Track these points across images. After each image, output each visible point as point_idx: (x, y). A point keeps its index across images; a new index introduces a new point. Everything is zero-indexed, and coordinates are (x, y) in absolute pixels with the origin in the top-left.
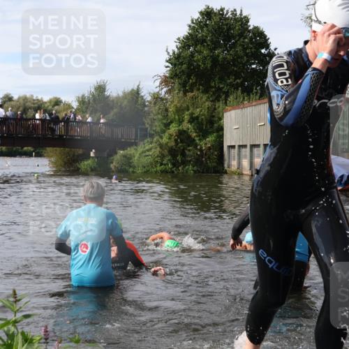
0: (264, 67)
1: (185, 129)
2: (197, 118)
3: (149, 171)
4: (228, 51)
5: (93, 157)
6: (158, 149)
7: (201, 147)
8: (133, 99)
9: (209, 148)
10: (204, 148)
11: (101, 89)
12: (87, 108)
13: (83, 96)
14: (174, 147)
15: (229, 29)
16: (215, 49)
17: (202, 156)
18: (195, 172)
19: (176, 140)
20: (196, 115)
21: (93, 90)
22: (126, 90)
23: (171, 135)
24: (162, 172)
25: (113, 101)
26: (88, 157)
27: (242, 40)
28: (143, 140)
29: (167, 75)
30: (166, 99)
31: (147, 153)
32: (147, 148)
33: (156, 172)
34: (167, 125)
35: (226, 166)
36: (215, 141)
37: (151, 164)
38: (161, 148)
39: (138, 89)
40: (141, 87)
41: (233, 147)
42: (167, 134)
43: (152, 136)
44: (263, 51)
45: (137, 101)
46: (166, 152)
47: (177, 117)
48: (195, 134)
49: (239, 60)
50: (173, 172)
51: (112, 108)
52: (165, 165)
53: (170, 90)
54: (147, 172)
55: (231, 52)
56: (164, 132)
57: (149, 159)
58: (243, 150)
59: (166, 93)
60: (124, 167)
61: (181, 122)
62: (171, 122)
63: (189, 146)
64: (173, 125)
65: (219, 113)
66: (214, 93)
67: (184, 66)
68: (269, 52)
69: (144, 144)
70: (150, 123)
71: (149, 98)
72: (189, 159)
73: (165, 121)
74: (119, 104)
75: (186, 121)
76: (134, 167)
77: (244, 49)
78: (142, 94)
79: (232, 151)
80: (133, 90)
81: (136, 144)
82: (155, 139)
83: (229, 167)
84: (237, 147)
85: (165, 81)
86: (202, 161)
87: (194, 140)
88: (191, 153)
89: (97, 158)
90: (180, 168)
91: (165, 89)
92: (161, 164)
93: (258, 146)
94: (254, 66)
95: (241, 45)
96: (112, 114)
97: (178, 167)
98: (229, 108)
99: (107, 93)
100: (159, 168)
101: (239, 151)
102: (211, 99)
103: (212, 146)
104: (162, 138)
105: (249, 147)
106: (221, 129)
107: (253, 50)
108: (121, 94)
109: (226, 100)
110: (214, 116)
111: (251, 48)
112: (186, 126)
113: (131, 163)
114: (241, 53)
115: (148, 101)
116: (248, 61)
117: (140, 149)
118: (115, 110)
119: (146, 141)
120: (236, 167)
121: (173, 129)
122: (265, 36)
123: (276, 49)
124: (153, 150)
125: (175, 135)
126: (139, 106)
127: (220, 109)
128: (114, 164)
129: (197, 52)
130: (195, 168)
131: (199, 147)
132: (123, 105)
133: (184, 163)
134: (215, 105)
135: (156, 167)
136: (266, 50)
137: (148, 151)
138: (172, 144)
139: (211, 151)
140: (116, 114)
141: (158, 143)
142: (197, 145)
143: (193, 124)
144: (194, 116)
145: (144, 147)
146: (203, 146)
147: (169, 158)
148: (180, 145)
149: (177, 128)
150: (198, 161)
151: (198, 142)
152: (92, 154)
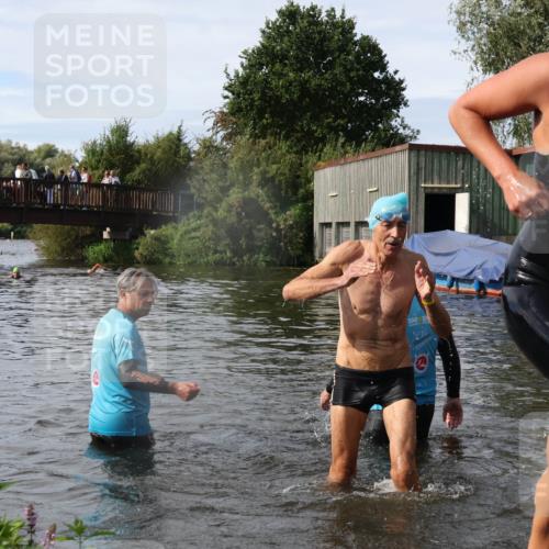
0: (377, 100)
1: (253, 195)
2: (273, 178)
3: (195, 262)
4: (322, 74)
5: (106, 240)
6: (211, 227)
7: (278, 225)
8: (171, 147)
9: (291, 227)
10: (282, 227)
11: (121, 131)
12: (99, 162)
13: (95, 142)
14: (236, 225)
15: (323, 40)
16: (301, 70)
17: (279, 239)
18: (268, 263)
19: (239, 214)
20: (271, 174)
21: (108, 133)
22: (160, 134)
23: (231, 206)
24: (217, 263)
25: (139, 151)
26: (100, 239)
27: (343, 56)
28: (186, 214)
29: (225, 110)
30: (224, 149)
31: (193, 234)
32: (193, 225)
33: (207, 264)
34: (225, 190)
36: (300, 216)
37: (200, 251)
38: (215, 225)
39: (180, 132)
40: (183, 129)
41: (328, 225)
42: (224, 204)
43: (200, 207)
44: (376, 75)
45: (176, 153)
46: (222, 232)
47: (241, 177)
48: (268, 205)
49: (339, 88)
50: (234, 264)
51: (138, 163)
52: (221, 252)
53: (229, 134)
54: (192, 264)
55: (327, 75)
56: (219, 200)
57: (198, 244)
58: (345, 229)
59: (224, 138)
60: (156, 255)
61: (246, 185)
62: (232, 185)
63: (259, 223)
64: (235, 189)
65: (307, 171)
66: (299, 140)
67: (256, 96)
68: (386, 76)
69: (188, 219)
70: (198, 186)
71: (196, 147)
72: (260, 243)
73: (221, 184)
74: (149, 156)
75: (255, 184)
76: (173, 256)
77: (346, 71)
78: (186, 141)
79: (327, 231)
80: (171, 133)
81: (174, 219)
82: (205, 211)
84: (334, 225)
85: (222, 119)
86: (281, 247)
87: (268, 214)
88: (262, 234)
89: (114, 240)
90: (245, 258)
91: (222, 133)
92: (216, 252)
94: (362, 99)
95: (341, 65)
96: (138, 170)
97: (241, 257)
98: (323, 164)
99: (130, 139)
100: (212, 258)
101: (338, 232)
102: (295, 149)
103: (296, 223)
104: (216, 210)
105: (352, 225)
106: (310, 196)
107: (361, 72)
108: (152, 140)
110: (298, 177)
111: (358, 70)
113: (167, 249)
114: (342, 78)
115: (194, 152)
116: (352, 89)
117: (182, 228)
118: (143, 166)
119: (191, 214)
121: (234, 196)
122: (380, 52)
123: (396, 72)
124: (202, 229)
125: (237, 205)
126: (181, 160)
127: (310, 164)
128: (141, 250)
129: (274, 74)
130: (268, 259)
131: (274, 225)
132: (155, 158)
133: (252, 250)
134: (301, 159)
135: (207, 255)
136: (381, 73)
137: (195, 230)
138: (233, 219)
139: (294, 231)
140: (144, 172)
141: (210, 218)
142: (271, 222)
143: (266, 189)
144: (268, 176)
145: (189, 224)
146: (282, 223)
147: (228, 241)
148: (245, 221)
149: (240, 195)
150: (273, 248)
151: (273, 216)
152: (106, 235)
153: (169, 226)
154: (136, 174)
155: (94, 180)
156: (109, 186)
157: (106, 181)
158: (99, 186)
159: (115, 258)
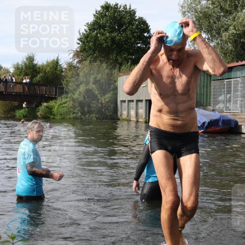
0: (146, 46)
1: (90, 88)
2: (99, 80)
3: (64, 118)
4: (121, 34)
5: (24, 108)
6: (72, 102)
7: (102, 101)
8: (54, 66)
9: (107, 102)
10: (103, 102)
11: (31, 59)
12: (21, 72)
13: (17, 64)
14: (83, 101)
15: (121, 18)
16: (112, 32)
17: (102, 107)
18: (97, 118)
19: (84, 97)
20: (99, 78)
21: (25, 60)
22: (49, 60)
23: (80, 92)
24: (75, 118)
25: (39, 68)
26: (22, 108)
27: (131, 26)
28: (61, 96)
29: (78, 50)
30: (78, 67)
31: (64, 105)
32: (64, 101)
33: (70, 118)
34: (78, 86)
35: (119, 114)
36: (111, 97)
37: (67, 113)
38: (73, 101)
39: (58, 59)
40: (59, 58)
41: (124, 101)
42: (78, 92)
43: (67, 93)
44: (146, 34)
45: (56, 69)
46: (77, 105)
47: (85, 80)
48: (97, 92)
49: (129, 40)
50: (82, 119)
51: (39, 73)
52: (76, 113)
53: (80, 60)
54: (63, 118)
55: (123, 35)
56: (75, 90)
57: (65, 110)
58: (132, 103)
59: (77, 62)
60: (47, 115)
61: (87, 83)
62: (81, 83)
63: (93, 100)
64: (83, 85)
65: (114, 77)
66: (111, 64)
67: (91, 44)
68: (150, 35)
69: (61, 98)
70: (66, 83)
71: (65, 66)
72: (93, 109)
73: (76, 83)
74: (44, 70)
75: (91, 83)
76: (54, 115)
77: (133, 33)
78: (60, 63)
79: (124, 104)
80: (54, 60)
81: (55, 99)
82: (69, 95)
83: (121, 116)
84: (127, 101)
85: (77, 54)
86: (102, 111)
87: (97, 96)
88: (94, 105)
89: (28, 108)
90: (87, 116)
91: (76, 60)
92: (74, 113)
93: (141, 101)
94: (139, 45)
95: (130, 30)
96: (39, 76)
97: (85, 115)
98: (122, 74)
99: (35, 62)
100: (72, 116)
101: (128, 105)
102: (109, 67)
103: (110, 100)
104: (74, 94)
105: (135, 101)
106: (116, 89)
107: (138, 34)
108: (45, 63)
109: (120, 69)
110: (111, 80)
111: (137, 33)
112: (92, 86)
113: (52, 112)
114: (130, 36)
115: (64, 68)
116: (135, 41)
117: (59, 102)
118: (41, 74)
119: (63, 96)
120: (126, 116)
121: (82, 88)
122: (147, 24)
124: (68, 103)
125: (83, 92)
126: (58, 72)
127: (116, 74)
128: (40, 112)
129: (100, 34)
130: (97, 116)
131: (100, 101)
132: (47, 71)
133: (90, 112)
134: (112, 72)
135: (70, 115)
136: (147, 34)
137: (64, 103)
138: (81, 99)
139: (109, 104)
140: (41, 77)
141: (71, 98)
142: (99, 100)
143: (96, 85)
144: (97, 79)
145: (62, 101)
146: (103, 100)
147: (79, 108)
148: (87, 99)
149: (85, 88)
150: (99, 111)
151: (99, 97)
152: (24, 105)
153: (53, 102)
154: (38, 78)
155: (19, 81)
156: (26, 83)
157: (24, 81)
158: (21, 83)
159: (29, 116)
